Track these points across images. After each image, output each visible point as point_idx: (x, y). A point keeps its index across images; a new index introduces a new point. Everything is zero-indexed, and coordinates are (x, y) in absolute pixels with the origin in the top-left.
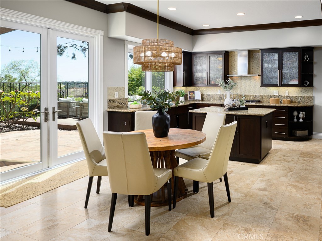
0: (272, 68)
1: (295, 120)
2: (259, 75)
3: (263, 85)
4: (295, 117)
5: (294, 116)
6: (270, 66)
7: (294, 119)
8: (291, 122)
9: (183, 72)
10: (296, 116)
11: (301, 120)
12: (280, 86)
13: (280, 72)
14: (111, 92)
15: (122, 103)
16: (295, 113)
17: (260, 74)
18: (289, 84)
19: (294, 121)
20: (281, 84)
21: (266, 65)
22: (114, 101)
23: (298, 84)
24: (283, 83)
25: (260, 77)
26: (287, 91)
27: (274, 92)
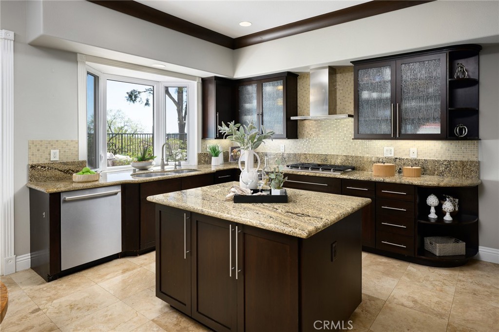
0: (380, 101)
1: (433, 215)
2: (350, 116)
3: (359, 135)
4: (433, 210)
5: (430, 207)
6: (375, 95)
7: (430, 213)
8: (422, 221)
9: (216, 114)
10: (436, 208)
11: (448, 218)
12: (395, 138)
13: (395, 107)
14: (38, 150)
15: (68, 171)
16: (432, 200)
17: (352, 114)
18: (418, 133)
19: (428, 219)
20: (397, 134)
21: (365, 95)
22: (45, 167)
23: (440, 133)
24: (403, 132)
25: (352, 119)
26: (414, 149)
27: (385, 150)
